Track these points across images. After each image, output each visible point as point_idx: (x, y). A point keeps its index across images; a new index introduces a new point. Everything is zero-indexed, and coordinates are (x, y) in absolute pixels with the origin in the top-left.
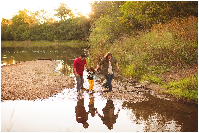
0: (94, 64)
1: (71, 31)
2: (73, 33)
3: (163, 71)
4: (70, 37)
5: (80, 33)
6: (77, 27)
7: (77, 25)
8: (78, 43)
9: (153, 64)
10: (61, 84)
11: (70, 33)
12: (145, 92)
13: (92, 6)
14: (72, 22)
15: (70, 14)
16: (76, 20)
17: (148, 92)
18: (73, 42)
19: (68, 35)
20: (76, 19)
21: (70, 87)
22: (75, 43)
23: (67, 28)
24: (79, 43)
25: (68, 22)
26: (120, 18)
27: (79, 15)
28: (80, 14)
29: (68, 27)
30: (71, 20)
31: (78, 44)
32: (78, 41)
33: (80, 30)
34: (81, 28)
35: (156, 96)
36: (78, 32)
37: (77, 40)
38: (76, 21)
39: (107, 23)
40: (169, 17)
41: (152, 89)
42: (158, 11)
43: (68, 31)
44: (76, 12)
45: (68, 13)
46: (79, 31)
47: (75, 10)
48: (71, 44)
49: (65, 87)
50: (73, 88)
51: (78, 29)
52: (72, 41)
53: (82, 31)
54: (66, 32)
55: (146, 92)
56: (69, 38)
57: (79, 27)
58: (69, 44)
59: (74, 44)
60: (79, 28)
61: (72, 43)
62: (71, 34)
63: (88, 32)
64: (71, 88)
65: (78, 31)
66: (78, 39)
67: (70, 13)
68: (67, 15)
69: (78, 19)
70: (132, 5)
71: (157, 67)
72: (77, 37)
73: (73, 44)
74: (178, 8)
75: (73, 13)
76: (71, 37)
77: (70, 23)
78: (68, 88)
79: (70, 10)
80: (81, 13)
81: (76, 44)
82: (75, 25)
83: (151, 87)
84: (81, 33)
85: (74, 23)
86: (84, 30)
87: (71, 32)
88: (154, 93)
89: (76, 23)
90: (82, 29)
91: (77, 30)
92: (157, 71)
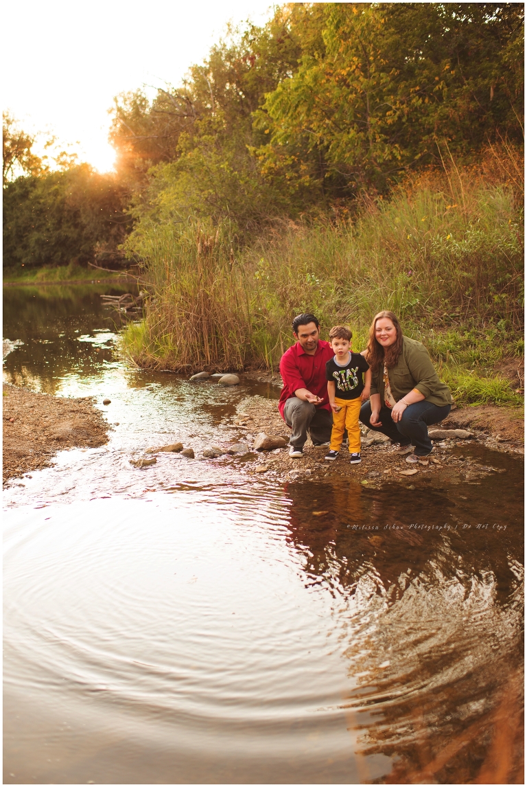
0: (175, 341)
1: (38, 228)
2: (44, 236)
3: (499, 351)
4: (34, 252)
5: (75, 236)
6: (60, 210)
7: (63, 202)
8: (69, 277)
9: (441, 326)
10: (40, 428)
11: (34, 236)
12: (457, 437)
13: (124, 118)
14: (39, 191)
15: (25, 158)
16: (54, 183)
17: (470, 437)
18: (47, 276)
19: (25, 247)
20: (54, 179)
21: (88, 441)
22: (58, 279)
23: (18, 218)
24: (74, 279)
25: (18, 191)
26: (262, 150)
27: (63, 163)
28: (69, 160)
29: (22, 211)
30: (33, 182)
31: (72, 283)
32: (68, 270)
33: (76, 226)
34: (80, 217)
35: (515, 454)
36: (68, 231)
37: (64, 268)
38: (56, 187)
39: (208, 172)
40: (464, 143)
41: (480, 424)
42: (417, 120)
43: (25, 229)
44: (53, 152)
45: (19, 154)
46: (72, 229)
47: (48, 144)
48: (40, 284)
49: (62, 441)
50: (101, 443)
51: (68, 221)
52: (42, 273)
53: (83, 228)
54: (14, 233)
55: (462, 439)
56: (29, 257)
57: (69, 211)
58: (32, 284)
59: (51, 284)
60: (72, 214)
61: (45, 280)
62: (37, 241)
63: (108, 231)
64: (91, 445)
65: (64, 227)
66: (67, 263)
67: (28, 153)
68: (15, 161)
69: (60, 179)
70: (312, 90)
71: (467, 334)
72: (63, 255)
73: (47, 284)
74: (498, 104)
75: (40, 156)
76: (38, 252)
77: (31, 196)
78: (76, 444)
79: (28, 141)
80: (73, 158)
81: (60, 283)
82: (50, 201)
83: (470, 417)
84: (79, 235)
85: (49, 194)
86: (92, 225)
87: (35, 233)
88: (500, 441)
89: (56, 193)
90: (83, 220)
91: (60, 222)
92: (473, 352)
